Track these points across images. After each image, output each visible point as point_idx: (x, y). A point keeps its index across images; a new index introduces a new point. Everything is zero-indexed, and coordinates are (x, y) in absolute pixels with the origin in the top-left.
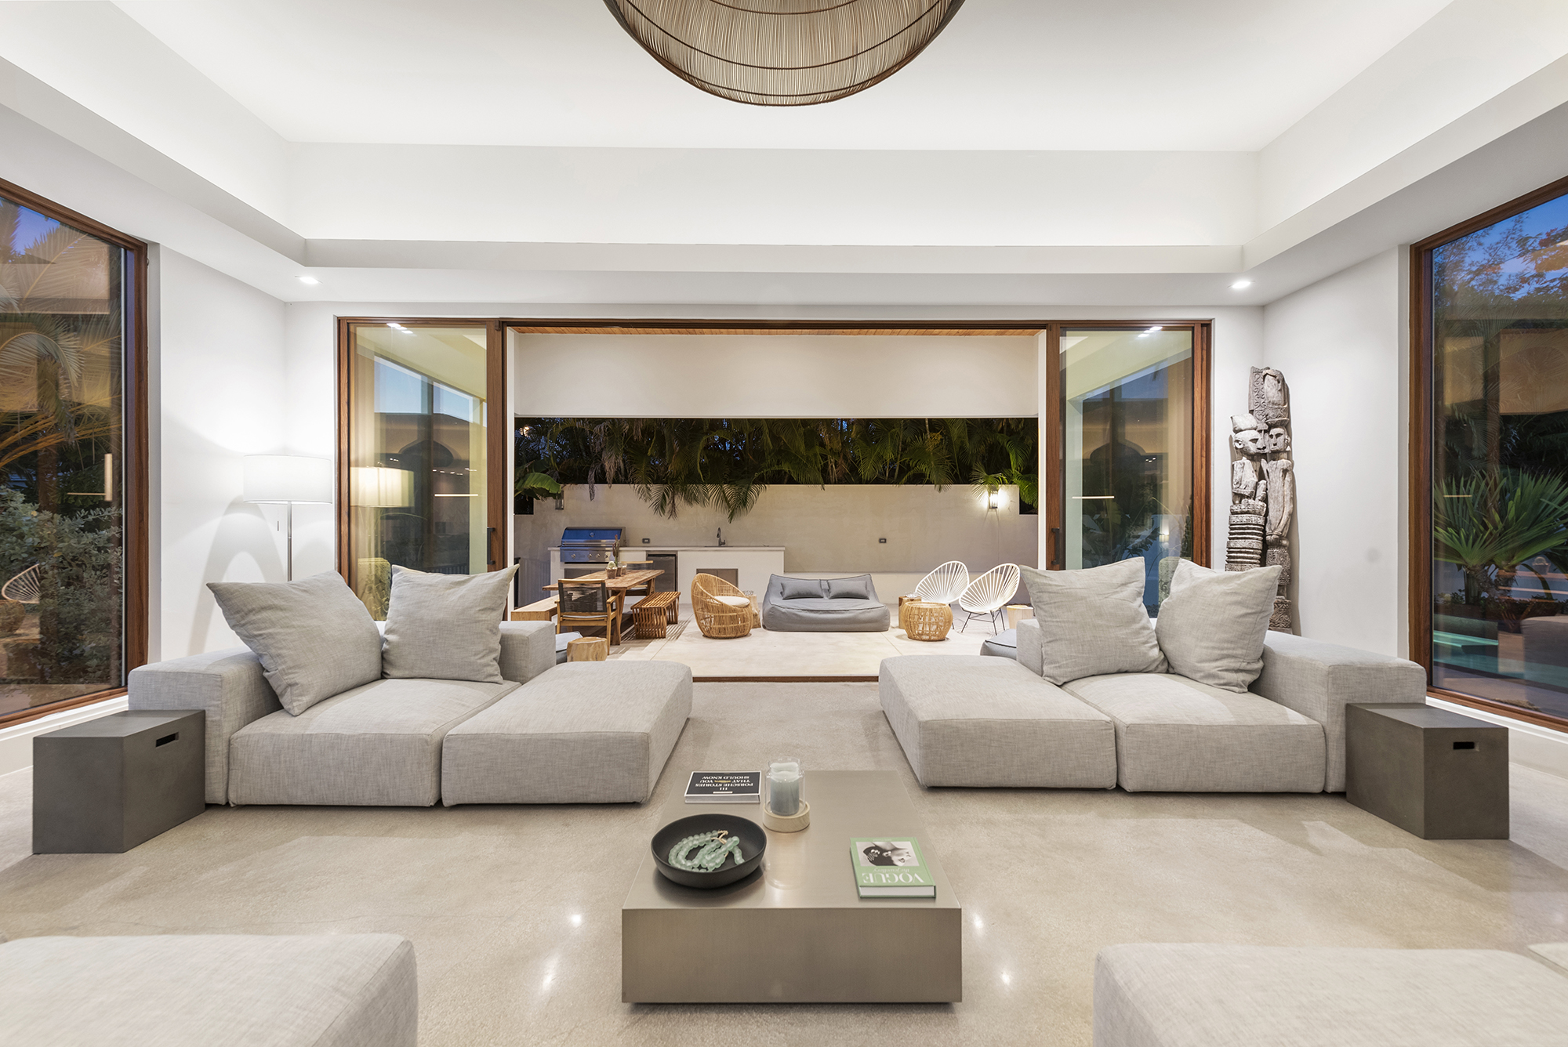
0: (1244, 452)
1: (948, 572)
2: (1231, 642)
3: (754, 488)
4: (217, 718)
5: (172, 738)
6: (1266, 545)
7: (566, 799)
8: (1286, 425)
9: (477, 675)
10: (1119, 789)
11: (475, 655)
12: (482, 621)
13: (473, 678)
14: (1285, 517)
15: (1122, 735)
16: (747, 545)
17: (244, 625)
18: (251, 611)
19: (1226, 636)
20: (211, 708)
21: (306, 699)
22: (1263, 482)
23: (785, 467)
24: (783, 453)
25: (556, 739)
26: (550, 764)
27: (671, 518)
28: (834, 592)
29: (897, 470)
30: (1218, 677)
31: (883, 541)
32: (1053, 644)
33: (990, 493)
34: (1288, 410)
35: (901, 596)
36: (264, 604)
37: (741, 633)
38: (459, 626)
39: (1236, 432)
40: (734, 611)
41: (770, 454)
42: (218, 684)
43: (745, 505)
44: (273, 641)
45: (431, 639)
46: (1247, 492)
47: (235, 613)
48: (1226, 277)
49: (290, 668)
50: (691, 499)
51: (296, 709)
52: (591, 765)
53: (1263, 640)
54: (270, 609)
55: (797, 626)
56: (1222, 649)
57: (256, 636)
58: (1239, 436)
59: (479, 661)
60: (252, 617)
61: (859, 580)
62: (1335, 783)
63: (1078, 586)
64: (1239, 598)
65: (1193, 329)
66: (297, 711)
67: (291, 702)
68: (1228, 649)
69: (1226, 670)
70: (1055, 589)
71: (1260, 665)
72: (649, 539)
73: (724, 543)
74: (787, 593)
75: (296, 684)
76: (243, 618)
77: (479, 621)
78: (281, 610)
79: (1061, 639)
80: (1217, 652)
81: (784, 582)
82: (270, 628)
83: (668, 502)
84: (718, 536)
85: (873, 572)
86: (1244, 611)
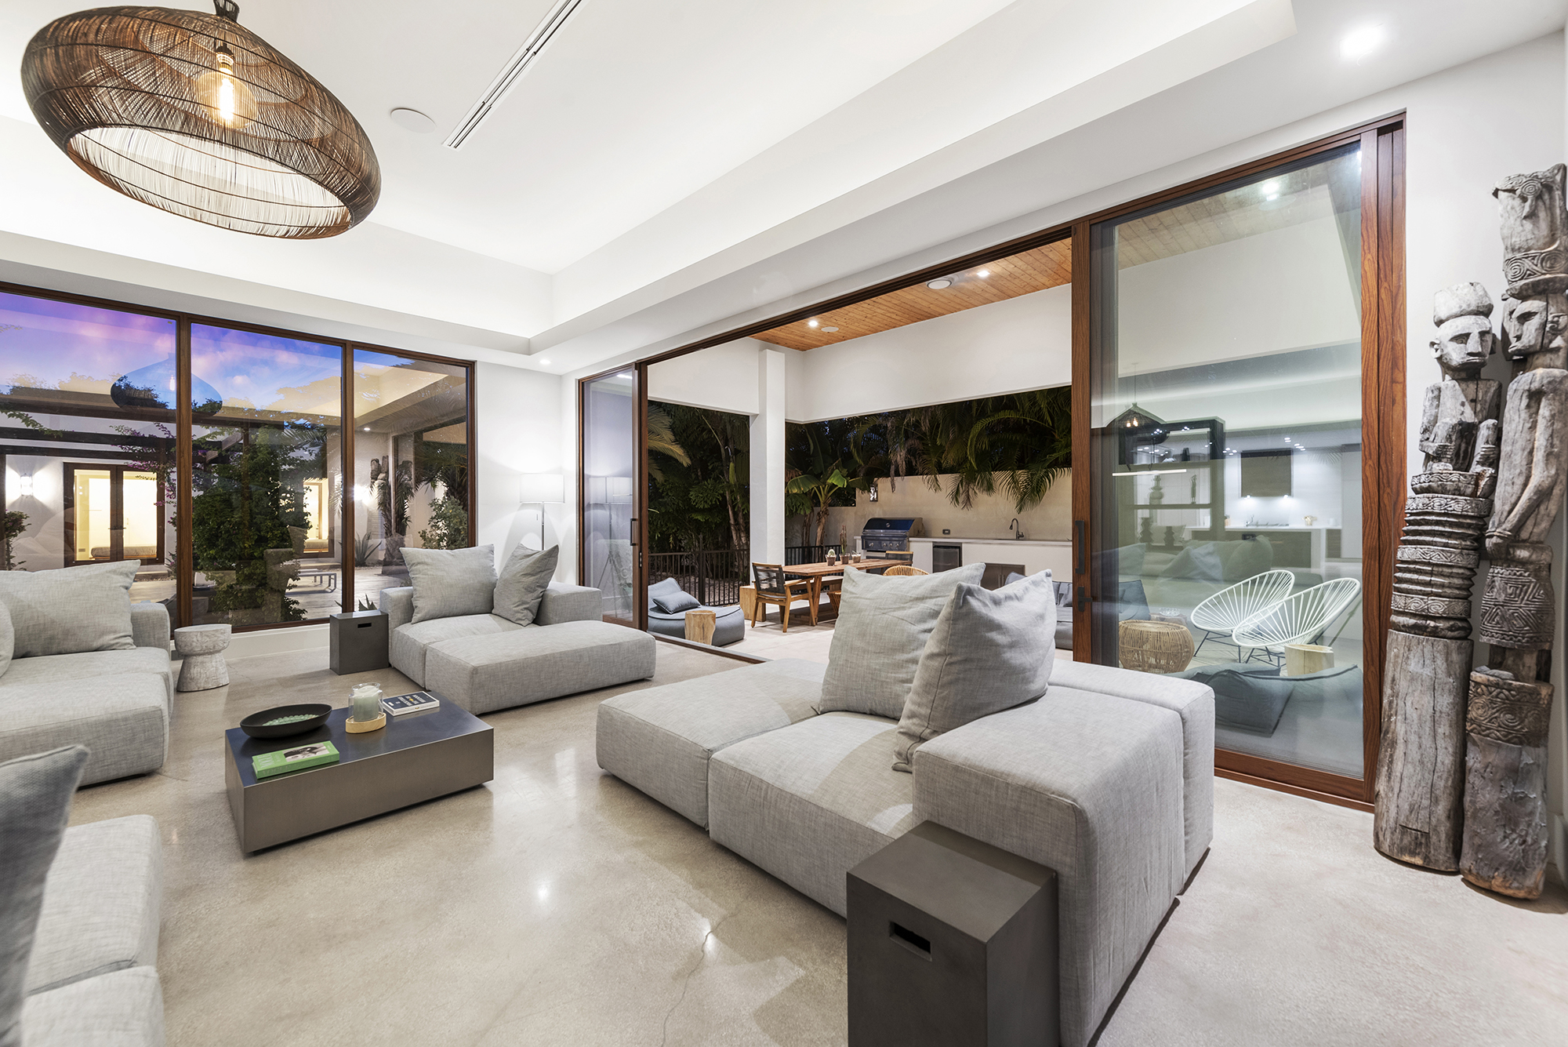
1: (1251, 594)
5: (369, 625)
27: (965, 508)
36: (420, 561)
43: (1038, 493)
50: (988, 488)
72: (949, 530)
73: (1023, 536)
83: (961, 492)
84: (1017, 529)
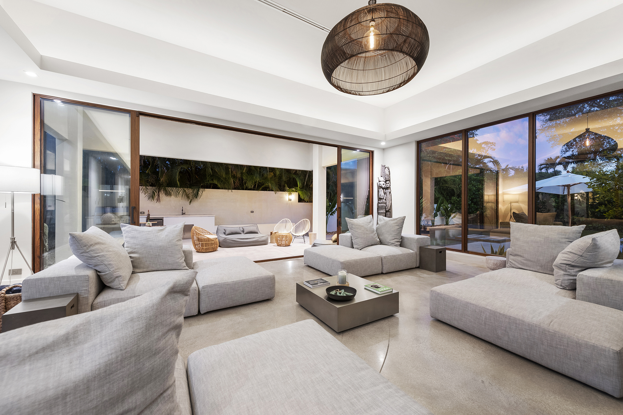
0: (381, 187)
1: (284, 223)
2: (396, 235)
3: (201, 190)
4: (86, 295)
5: (73, 306)
6: (386, 211)
7: (249, 301)
8: (389, 180)
9: (180, 267)
10: (382, 273)
11: (178, 259)
12: (179, 245)
13: (178, 268)
14: (390, 204)
15: (383, 259)
16: (195, 214)
17: (88, 252)
18: (91, 245)
19: (395, 234)
20: (83, 291)
21: (126, 282)
22: (385, 195)
23: (215, 182)
24: (215, 175)
25: (245, 281)
26: (244, 290)
27: (157, 202)
28: (245, 232)
29: (257, 185)
30: (394, 244)
31: (252, 212)
32: (357, 239)
33: (289, 195)
34: (390, 177)
35: (272, 232)
37: (214, 250)
38: (169, 247)
39: (379, 182)
40: (212, 241)
41: (208, 176)
42: (87, 279)
43: (196, 198)
44: (105, 258)
45: (157, 254)
46: (382, 198)
47: (83, 247)
48: (380, 141)
49: (116, 270)
50: (168, 194)
51: (123, 287)
52: (258, 288)
53: (401, 234)
54: (98, 244)
55: (235, 245)
56: (395, 237)
57: (96, 256)
58: (380, 183)
59: (180, 261)
60: (92, 248)
61: (253, 226)
62: (418, 266)
63: (361, 223)
64: (397, 224)
65: (370, 153)
66: (124, 288)
67: (120, 284)
68: (396, 237)
69: (396, 242)
70: (356, 224)
71: (401, 240)
72: (144, 212)
73: (185, 214)
74: (227, 233)
75: (121, 276)
76: (87, 249)
77: (177, 245)
78: (103, 244)
79: (359, 238)
80: (393, 238)
81: (226, 229)
82: (101, 252)
83: (156, 195)
84: (182, 210)
85: (258, 224)
86: (398, 227)
